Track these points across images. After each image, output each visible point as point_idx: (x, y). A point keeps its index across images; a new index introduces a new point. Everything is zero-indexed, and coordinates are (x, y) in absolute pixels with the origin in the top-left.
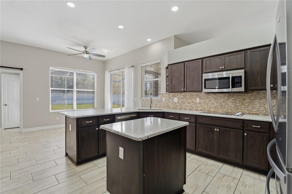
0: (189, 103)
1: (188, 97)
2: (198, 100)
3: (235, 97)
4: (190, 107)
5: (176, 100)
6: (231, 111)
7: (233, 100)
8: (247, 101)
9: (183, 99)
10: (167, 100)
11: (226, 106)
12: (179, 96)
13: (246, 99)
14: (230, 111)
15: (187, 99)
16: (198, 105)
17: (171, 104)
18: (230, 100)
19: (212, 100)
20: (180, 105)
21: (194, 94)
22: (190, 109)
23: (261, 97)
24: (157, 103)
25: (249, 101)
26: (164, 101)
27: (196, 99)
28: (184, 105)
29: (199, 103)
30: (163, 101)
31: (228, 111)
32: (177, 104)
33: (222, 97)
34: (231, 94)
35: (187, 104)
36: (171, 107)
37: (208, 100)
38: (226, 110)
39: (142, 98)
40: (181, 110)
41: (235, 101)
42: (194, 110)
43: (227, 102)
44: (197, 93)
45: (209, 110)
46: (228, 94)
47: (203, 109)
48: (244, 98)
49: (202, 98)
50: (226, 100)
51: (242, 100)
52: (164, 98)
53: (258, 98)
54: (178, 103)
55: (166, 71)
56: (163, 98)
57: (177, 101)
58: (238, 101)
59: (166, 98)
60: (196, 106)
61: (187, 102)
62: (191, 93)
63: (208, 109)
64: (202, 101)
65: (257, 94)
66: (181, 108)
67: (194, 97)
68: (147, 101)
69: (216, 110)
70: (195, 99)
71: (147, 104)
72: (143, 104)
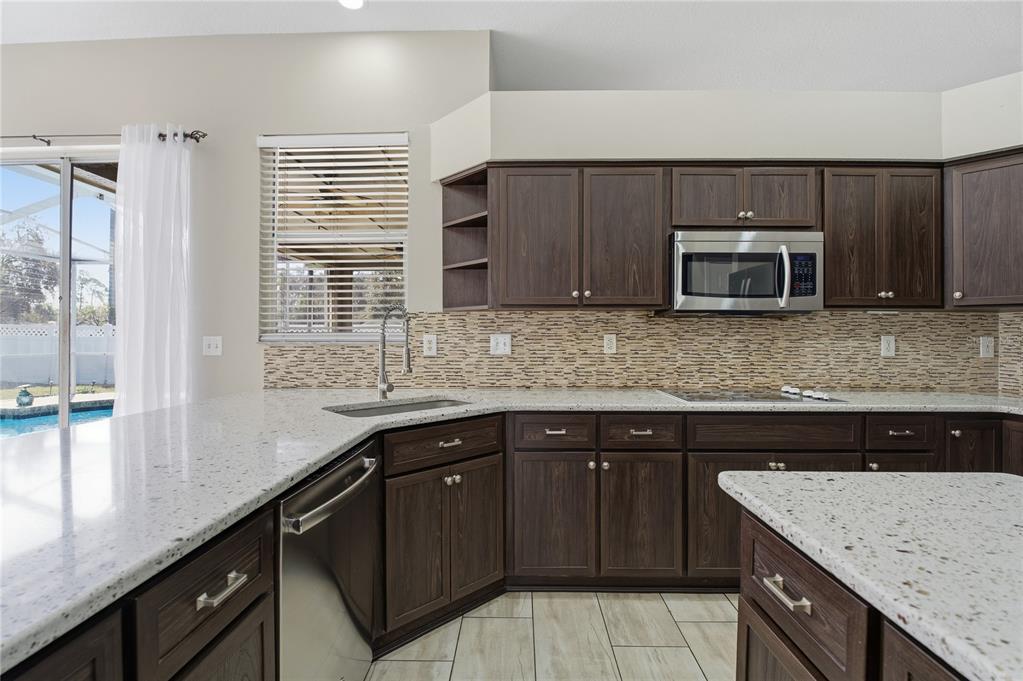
0: (569, 360)
1: (564, 332)
2: (610, 344)
3: (746, 329)
4: (572, 377)
5: (500, 344)
6: (733, 382)
7: (740, 341)
8: (782, 344)
9: (538, 340)
10: (447, 347)
11: (716, 366)
12: (516, 327)
13: (777, 338)
14: (729, 382)
15: (559, 338)
16: (609, 364)
17: (472, 368)
18: (729, 344)
19: (668, 345)
20: (526, 370)
21: (593, 318)
22: (573, 386)
23: (818, 332)
25: (788, 344)
26: (434, 353)
27: (601, 338)
28: (545, 368)
29: (618, 358)
30: (427, 353)
31: (722, 383)
32: (507, 364)
33: (701, 332)
34: (735, 320)
35: (559, 364)
36: (475, 381)
37: (649, 342)
38: (717, 380)
39: (267, 337)
40: (528, 393)
41: (747, 346)
42: (590, 388)
43: (722, 351)
44: (603, 315)
45: (654, 382)
46: (722, 320)
47: (630, 383)
48: (773, 335)
49: (628, 333)
50: (716, 343)
51: (768, 343)
52: (433, 338)
53: (810, 335)
54: (512, 359)
55: (444, 197)
56: (426, 338)
57: (508, 351)
58: (755, 346)
59: (444, 337)
60: (602, 369)
61: (558, 354)
62: (577, 313)
63: (651, 380)
64: (627, 349)
65: (807, 321)
66: (528, 384)
67: (592, 329)
68: (306, 357)
69: (680, 384)
70: (596, 342)
71: (308, 373)
72: (279, 374)
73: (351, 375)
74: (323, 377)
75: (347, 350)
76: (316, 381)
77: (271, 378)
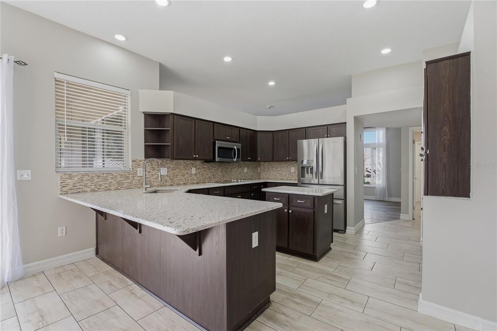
0: (183, 176)
1: (182, 167)
2: (194, 171)
4: (184, 181)
5: (164, 171)
7: (221, 169)
9: (175, 170)
11: (217, 176)
12: (169, 165)
15: (181, 169)
16: (193, 177)
17: (155, 180)
19: (207, 170)
20: (171, 180)
21: (189, 163)
23: (235, 166)
24: (123, 179)
25: (230, 170)
26: (141, 175)
27: (191, 169)
28: (177, 178)
29: (195, 175)
30: (139, 175)
32: (166, 178)
35: (181, 177)
36: (156, 184)
37: (203, 170)
41: (223, 170)
42: (189, 184)
44: (192, 162)
45: (204, 181)
47: (198, 182)
48: (227, 167)
49: (198, 167)
50: (217, 170)
51: (226, 169)
52: (141, 169)
54: (167, 176)
56: (138, 169)
57: (166, 173)
60: (192, 178)
61: (180, 174)
62: (185, 161)
64: (198, 172)
65: (233, 164)
66: (172, 184)
67: (189, 166)
68: (84, 179)
71: (86, 186)
72: (69, 187)
73: (107, 185)
74: (93, 187)
75: (105, 175)
76: (90, 189)
77: (64, 189)
